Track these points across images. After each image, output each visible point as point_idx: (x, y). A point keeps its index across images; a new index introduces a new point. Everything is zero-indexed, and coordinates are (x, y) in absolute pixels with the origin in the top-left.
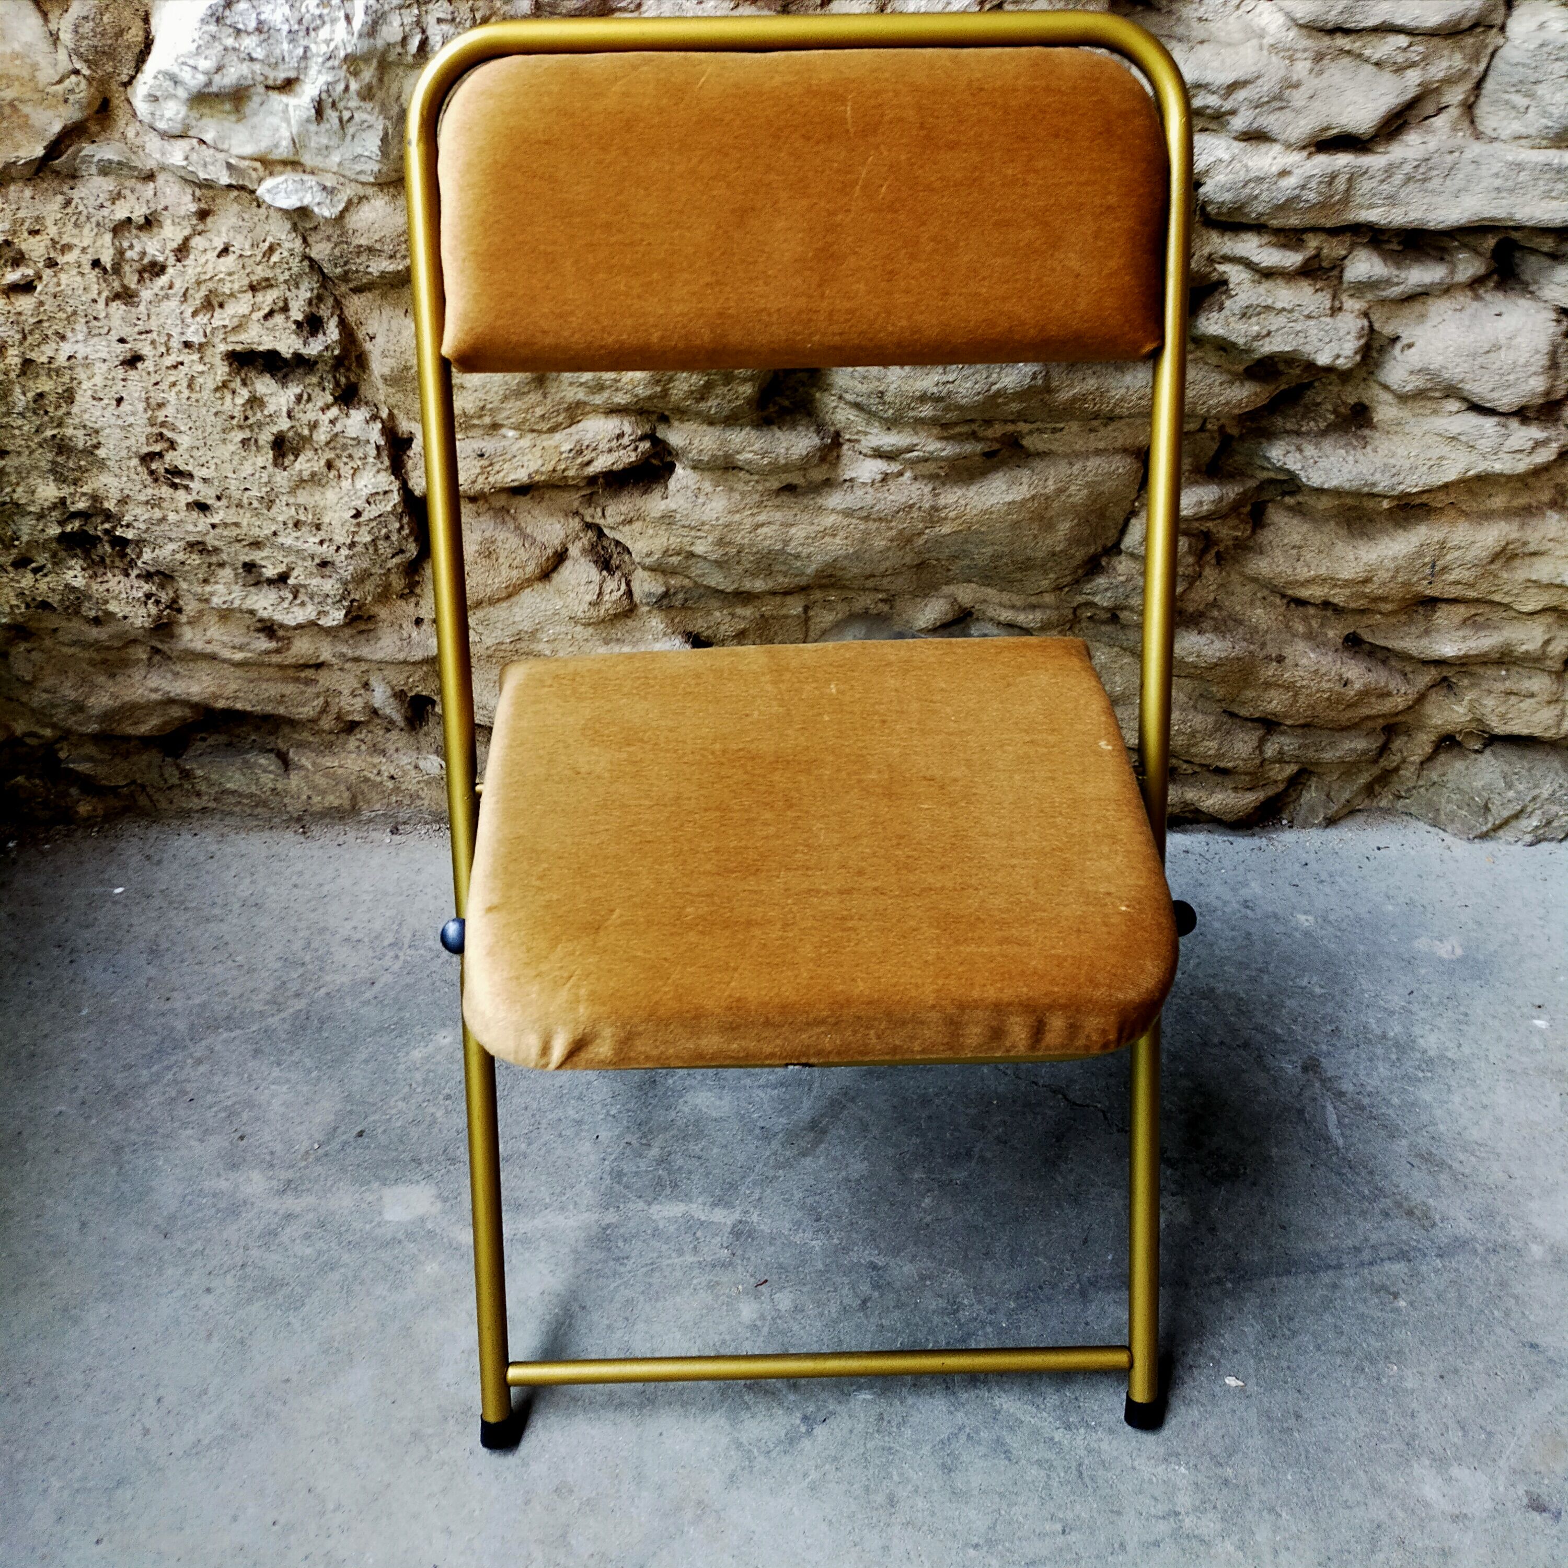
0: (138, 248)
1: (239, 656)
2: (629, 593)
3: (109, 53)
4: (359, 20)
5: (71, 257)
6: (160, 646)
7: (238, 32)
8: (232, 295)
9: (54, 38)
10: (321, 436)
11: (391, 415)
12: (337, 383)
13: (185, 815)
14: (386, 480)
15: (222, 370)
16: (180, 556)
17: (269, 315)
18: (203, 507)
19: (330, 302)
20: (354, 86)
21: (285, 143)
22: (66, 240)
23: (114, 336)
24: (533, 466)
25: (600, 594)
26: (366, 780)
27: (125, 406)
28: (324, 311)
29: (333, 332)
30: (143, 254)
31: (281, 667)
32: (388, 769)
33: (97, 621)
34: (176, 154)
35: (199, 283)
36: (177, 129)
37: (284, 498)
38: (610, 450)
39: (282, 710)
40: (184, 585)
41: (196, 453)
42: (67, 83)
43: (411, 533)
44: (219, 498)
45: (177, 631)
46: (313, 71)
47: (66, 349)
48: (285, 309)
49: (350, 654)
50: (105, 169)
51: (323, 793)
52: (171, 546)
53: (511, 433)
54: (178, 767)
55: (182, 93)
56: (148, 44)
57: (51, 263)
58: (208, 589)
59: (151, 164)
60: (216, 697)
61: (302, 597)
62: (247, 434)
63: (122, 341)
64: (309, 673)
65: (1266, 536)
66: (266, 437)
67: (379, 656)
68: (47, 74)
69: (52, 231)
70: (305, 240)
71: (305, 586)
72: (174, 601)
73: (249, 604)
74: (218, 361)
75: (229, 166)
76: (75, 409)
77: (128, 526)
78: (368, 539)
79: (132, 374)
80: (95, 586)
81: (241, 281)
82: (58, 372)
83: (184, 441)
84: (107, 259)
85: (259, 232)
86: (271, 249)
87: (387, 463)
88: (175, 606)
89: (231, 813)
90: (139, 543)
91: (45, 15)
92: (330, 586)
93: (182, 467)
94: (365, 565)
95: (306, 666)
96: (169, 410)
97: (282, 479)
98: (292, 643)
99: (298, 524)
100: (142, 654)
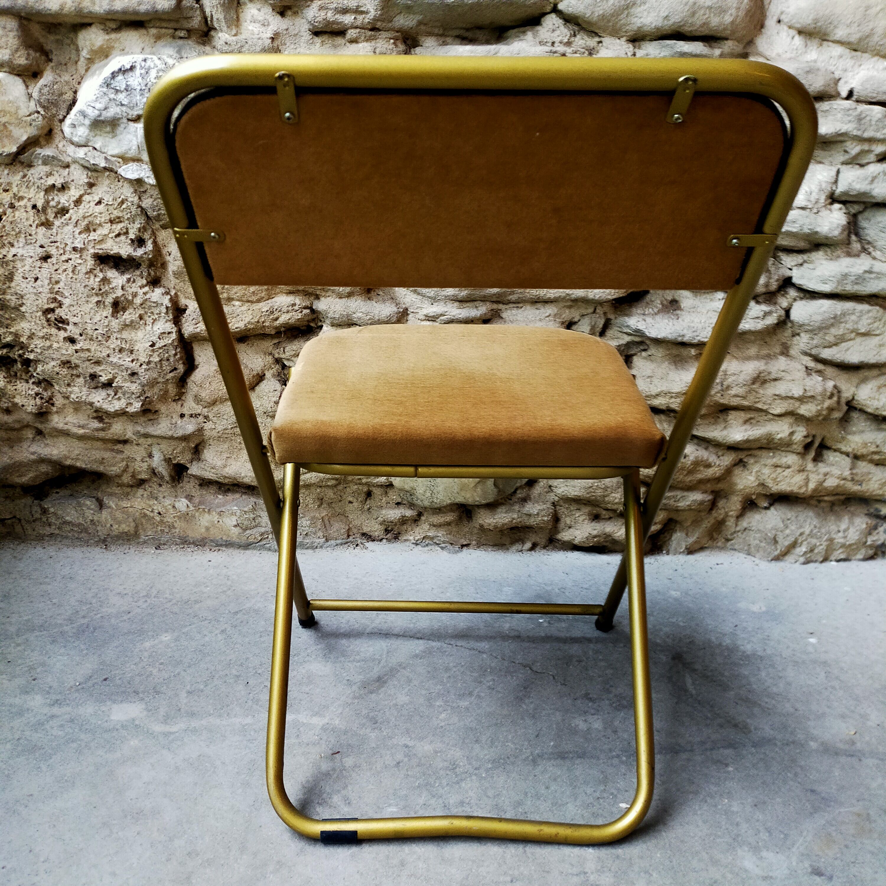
0: (56, 199)
1: (81, 431)
3: (55, 104)
5: (22, 203)
6: (39, 426)
7: (117, 91)
8: (100, 225)
9: (30, 96)
10: (138, 301)
11: (176, 294)
12: (149, 274)
13: (40, 538)
14: (170, 327)
15: (91, 263)
16: (57, 369)
17: (118, 235)
18: (72, 341)
19: (150, 232)
21: (134, 147)
22: (21, 194)
23: (38, 244)
24: (247, 320)
25: (280, 397)
26: (145, 515)
27: (39, 282)
28: (146, 236)
29: (150, 246)
30: (59, 203)
31: (104, 441)
32: (158, 508)
33: (8, 411)
34: (81, 153)
35: (84, 217)
36: (82, 141)
37: (115, 335)
38: (288, 312)
39: (101, 469)
40: (57, 387)
41: (72, 309)
42: (32, 117)
43: (181, 358)
44: (81, 335)
45: (50, 418)
47: (13, 251)
48: (127, 233)
49: (142, 431)
50: (46, 161)
51: (119, 523)
52: (53, 363)
53: (237, 303)
54: (40, 506)
55: (87, 122)
56: (74, 102)
57: (12, 206)
58: (69, 389)
59: (69, 159)
60: (66, 458)
61: (119, 395)
62: (100, 298)
63: (42, 246)
64: (119, 447)
66: (109, 300)
67: (158, 432)
68: (24, 111)
69: (15, 189)
70: (140, 198)
71: (121, 387)
72: (51, 398)
73: (91, 399)
74: (89, 258)
75: (106, 158)
76: (13, 284)
77: (32, 351)
78: (158, 359)
79: (45, 265)
80: (9, 387)
81: (106, 217)
82: (7, 263)
83: (67, 302)
84: (40, 205)
85: (118, 194)
86: (122, 202)
87: (171, 317)
88: (50, 401)
89: (67, 537)
90: (37, 361)
91: (27, 87)
92: (135, 387)
93: (64, 317)
94: (155, 375)
95: (119, 442)
96: (61, 285)
97: (115, 324)
98: (110, 425)
99: (121, 350)
100: (29, 434)
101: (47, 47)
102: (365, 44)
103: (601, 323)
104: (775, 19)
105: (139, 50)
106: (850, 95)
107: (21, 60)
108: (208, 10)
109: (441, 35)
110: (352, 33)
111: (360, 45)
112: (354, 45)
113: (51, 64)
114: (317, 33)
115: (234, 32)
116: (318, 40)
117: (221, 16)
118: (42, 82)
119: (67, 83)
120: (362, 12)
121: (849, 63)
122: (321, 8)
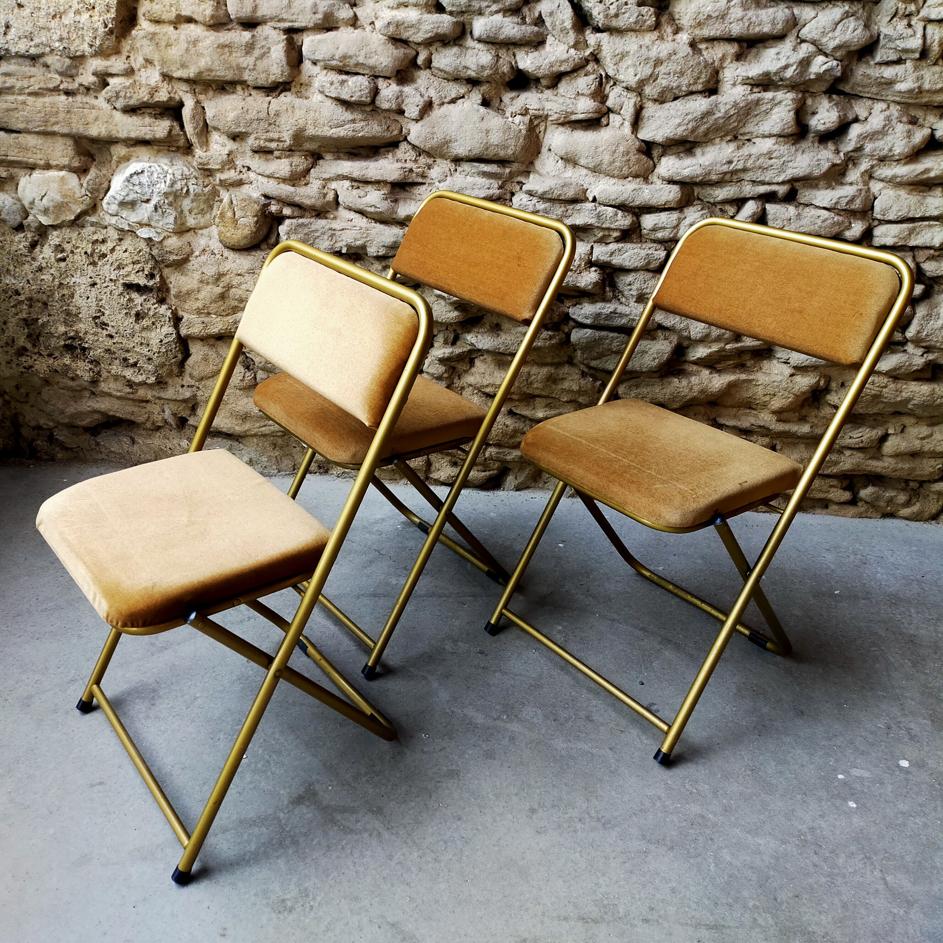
0: (99, 248)
1: (119, 394)
2: (255, 378)
3: (97, 190)
4: (168, 182)
5: (78, 250)
6: (93, 389)
7: (134, 185)
8: (126, 265)
9: (82, 185)
10: (151, 313)
11: (176, 309)
12: (158, 296)
13: (95, 461)
14: (171, 330)
15: (121, 289)
16: (102, 354)
17: (138, 272)
18: (111, 337)
19: (158, 269)
20: (166, 201)
21: (146, 218)
22: (78, 245)
23: (89, 276)
24: (220, 327)
25: (244, 377)
26: (162, 449)
27: (89, 300)
28: (156, 272)
29: (158, 279)
30: (101, 250)
31: (133, 400)
32: (169, 445)
33: (73, 379)
34: (113, 220)
35: (116, 260)
36: (114, 213)
37: (137, 334)
39: (132, 418)
40: (102, 365)
41: (110, 317)
42: (83, 198)
43: (179, 350)
44: (116, 333)
45: (99, 384)
46: (154, 197)
47: (74, 280)
48: (143, 270)
49: (157, 395)
50: (93, 224)
51: (145, 454)
52: (100, 350)
53: (214, 316)
54: (95, 440)
55: (117, 202)
56: (109, 188)
57: (72, 252)
58: (110, 367)
59: (106, 224)
60: (110, 410)
61: (142, 372)
62: (127, 311)
63: (91, 278)
64: (143, 404)
65: (474, 370)
66: (133, 312)
67: (167, 397)
68: (78, 195)
69: (74, 242)
70: (151, 249)
71: (142, 367)
72: (99, 372)
73: (124, 373)
74: (120, 286)
75: (129, 224)
76: (74, 300)
77: (87, 342)
78: (164, 350)
79: (93, 289)
80: (73, 364)
81: (129, 261)
82: (70, 287)
83: (107, 312)
84: (89, 252)
85: (137, 246)
86: (140, 251)
87: (172, 324)
88: (99, 373)
89: (112, 461)
90: (90, 349)
91: (80, 179)
92: (150, 367)
93: (106, 322)
94: (163, 361)
95: (144, 401)
96: (103, 302)
97: (137, 327)
98: (137, 390)
99: (141, 344)
100: (87, 394)
101: (93, 151)
102: (285, 160)
103: (452, 336)
104: (547, 148)
105: (147, 159)
106: (594, 200)
107: (76, 164)
108: (189, 136)
109: (337, 152)
110: (277, 153)
111: (283, 160)
112: (279, 160)
113: (95, 163)
114: (255, 152)
115: (205, 150)
116: (257, 156)
117: (196, 141)
118: (89, 177)
119: (104, 175)
120: (282, 141)
121: (592, 179)
122: (256, 139)
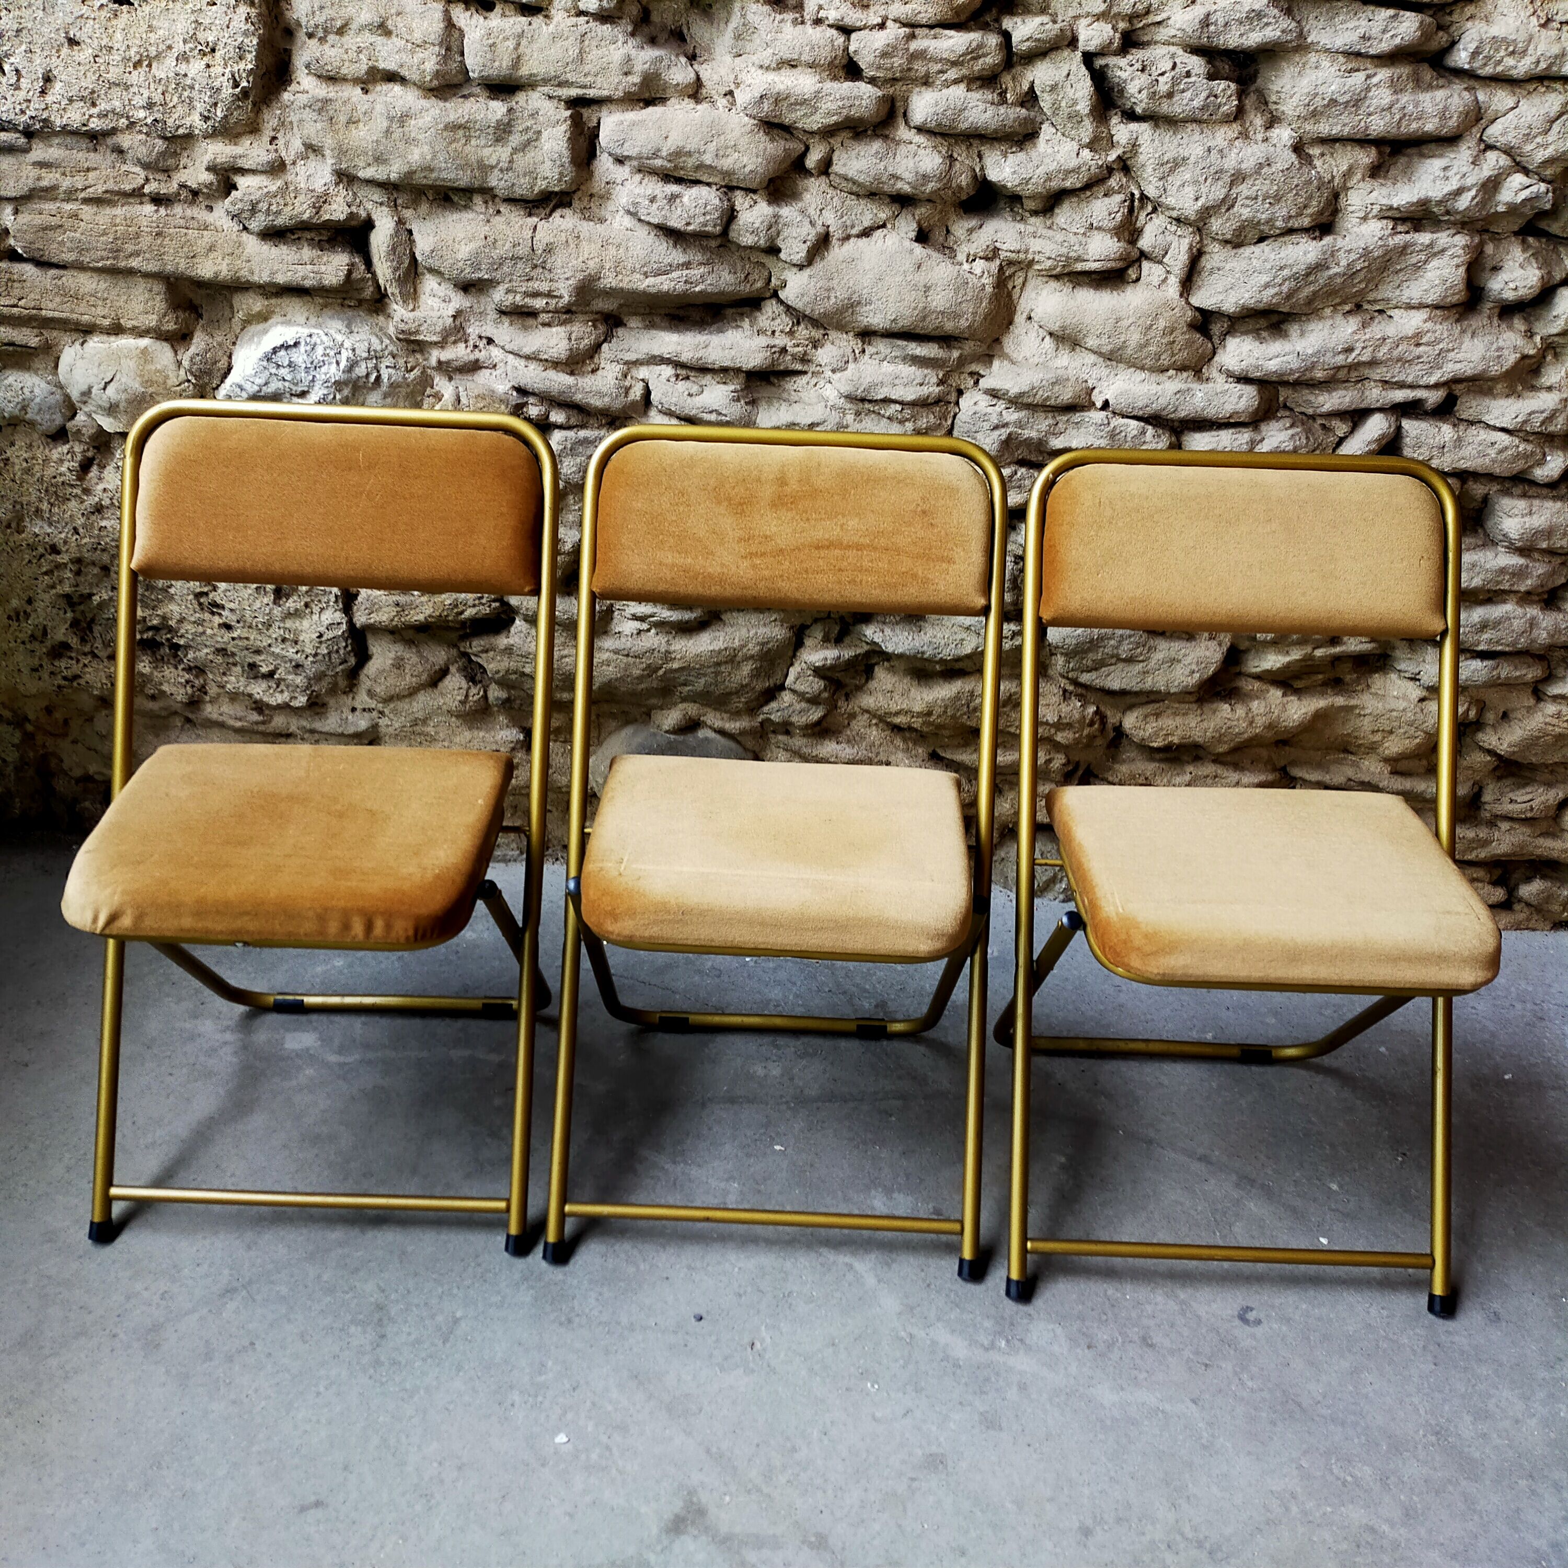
1: (238, 724)
2: (485, 697)
3: (209, 373)
4: (343, 364)
6: (190, 716)
7: (278, 366)
9: (179, 364)
14: (339, 616)
16: (211, 657)
18: (228, 627)
20: (338, 397)
24: (428, 612)
25: (467, 696)
31: (264, 734)
33: (153, 697)
37: (277, 624)
38: (474, 606)
40: (211, 676)
41: (228, 594)
42: (183, 387)
43: (353, 650)
44: (238, 622)
45: (202, 707)
46: (316, 388)
49: (308, 727)
52: (206, 651)
53: (416, 593)
55: (245, 394)
56: (229, 369)
58: (225, 679)
61: (282, 687)
62: (259, 584)
64: (282, 740)
65: (873, 684)
66: (270, 586)
67: (326, 729)
68: (173, 381)
71: (284, 680)
72: (203, 687)
73: (249, 690)
77: (182, 636)
78: (326, 651)
80: (156, 673)
83: (222, 586)
87: (341, 606)
88: (203, 689)
90: (187, 647)
91: (176, 353)
92: (299, 680)
93: (219, 601)
94: (323, 669)
95: (281, 735)
97: (277, 611)
98: (272, 717)
99: (284, 640)
100: (178, 722)
101: (197, 301)
102: (559, 328)
103: (836, 629)
104: (1025, 315)
105: (303, 320)
106: (1106, 405)
107: (171, 326)
108: (381, 282)
109: (650, 314)
110: (544, 317)
111: (554, 329)
112: (547, 329)
113: (201, 322)
114: (502, 313)
115: (411, 307)
116: (506, 321)
117: (397, 291)
118: (193, 350)
119: (220, 344)
120: (556, 297)
121: (1105, 372)
122: (508, 291)
